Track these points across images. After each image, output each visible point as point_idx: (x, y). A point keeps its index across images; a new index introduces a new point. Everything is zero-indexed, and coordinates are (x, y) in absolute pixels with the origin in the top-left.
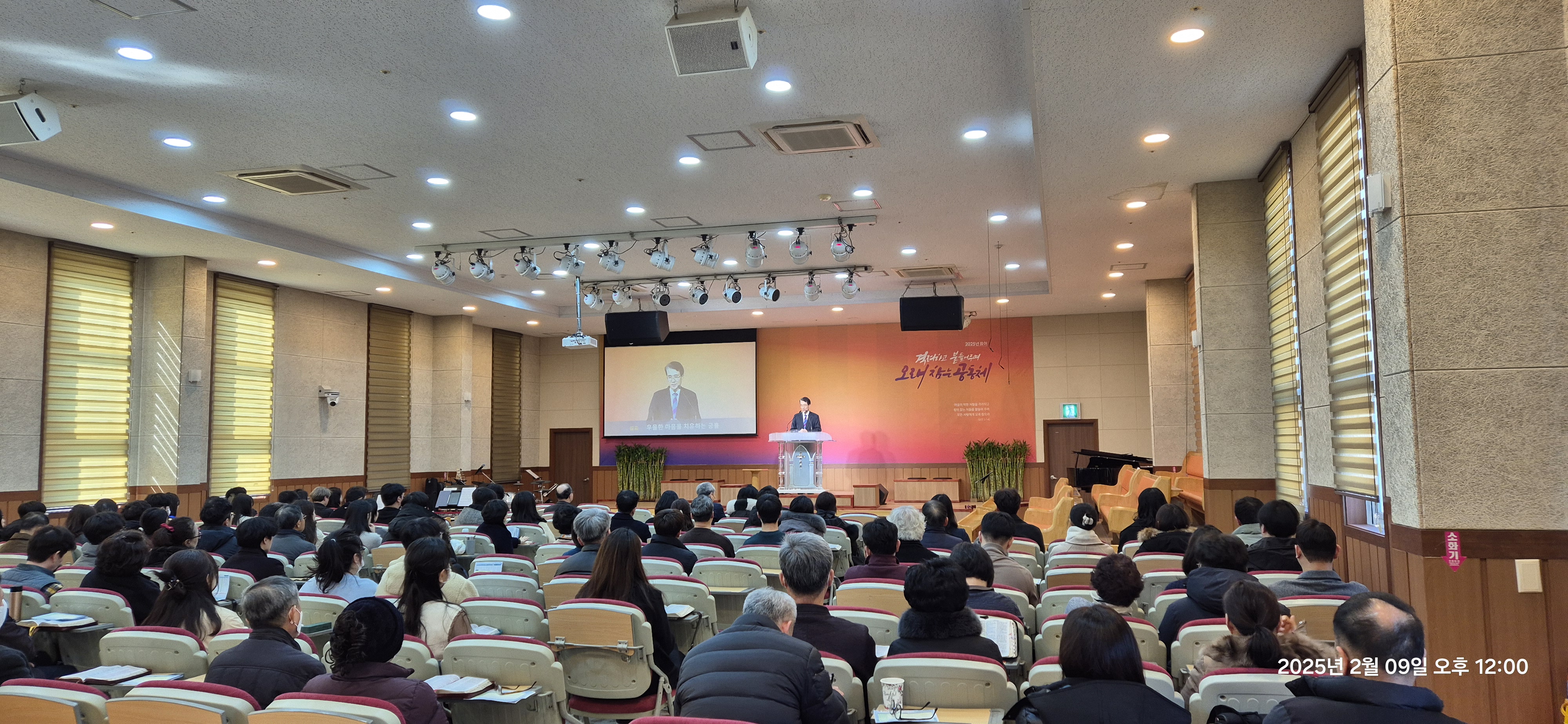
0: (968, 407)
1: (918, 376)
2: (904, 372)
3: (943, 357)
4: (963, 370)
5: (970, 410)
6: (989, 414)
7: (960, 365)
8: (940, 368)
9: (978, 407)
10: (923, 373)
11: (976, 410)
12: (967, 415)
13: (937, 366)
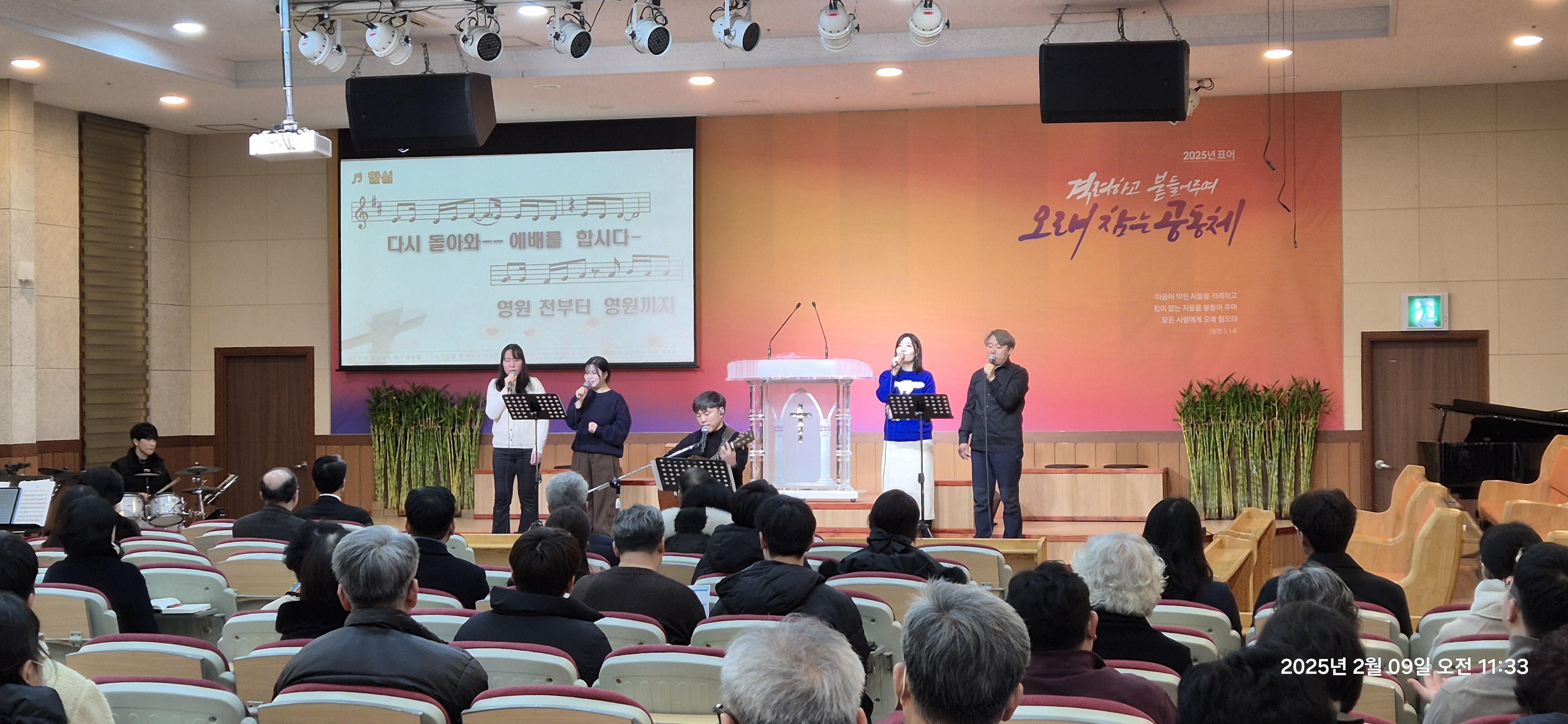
0: (1186, 303)
1: (1072, 229)
2: (1040, 220)
3: (1130, 186)
4: (1178, 216)
5: (1192, 308)
6: (1235, 319)
7: (1170, 204)
8: (1124, 212)
9: (1211, 301)
10: (1084, 224)
11: (1206, 308)
12: (1185, 320)
13: (1116, 208)
